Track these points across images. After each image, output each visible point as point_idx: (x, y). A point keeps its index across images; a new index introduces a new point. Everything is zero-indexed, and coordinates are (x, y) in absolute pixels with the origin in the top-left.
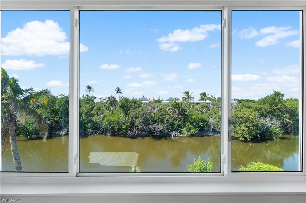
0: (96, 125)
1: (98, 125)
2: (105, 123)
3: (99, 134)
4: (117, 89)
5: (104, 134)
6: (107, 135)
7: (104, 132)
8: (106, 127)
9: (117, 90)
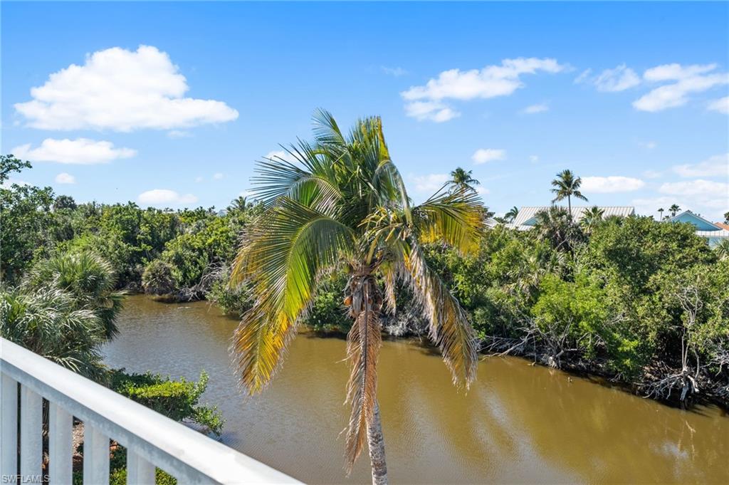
0: (502, 317)
1: (507, 316)
2: (541, 317)
3: (511, 354)
4: (560, 180)
5: (532, 358)
6: (545, 365)
7: (534, 350)
8: (542, 333)
9: (560, 184)
